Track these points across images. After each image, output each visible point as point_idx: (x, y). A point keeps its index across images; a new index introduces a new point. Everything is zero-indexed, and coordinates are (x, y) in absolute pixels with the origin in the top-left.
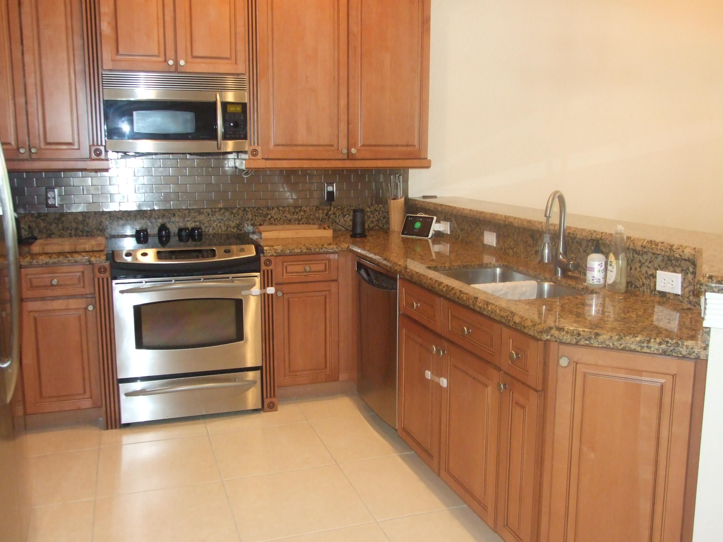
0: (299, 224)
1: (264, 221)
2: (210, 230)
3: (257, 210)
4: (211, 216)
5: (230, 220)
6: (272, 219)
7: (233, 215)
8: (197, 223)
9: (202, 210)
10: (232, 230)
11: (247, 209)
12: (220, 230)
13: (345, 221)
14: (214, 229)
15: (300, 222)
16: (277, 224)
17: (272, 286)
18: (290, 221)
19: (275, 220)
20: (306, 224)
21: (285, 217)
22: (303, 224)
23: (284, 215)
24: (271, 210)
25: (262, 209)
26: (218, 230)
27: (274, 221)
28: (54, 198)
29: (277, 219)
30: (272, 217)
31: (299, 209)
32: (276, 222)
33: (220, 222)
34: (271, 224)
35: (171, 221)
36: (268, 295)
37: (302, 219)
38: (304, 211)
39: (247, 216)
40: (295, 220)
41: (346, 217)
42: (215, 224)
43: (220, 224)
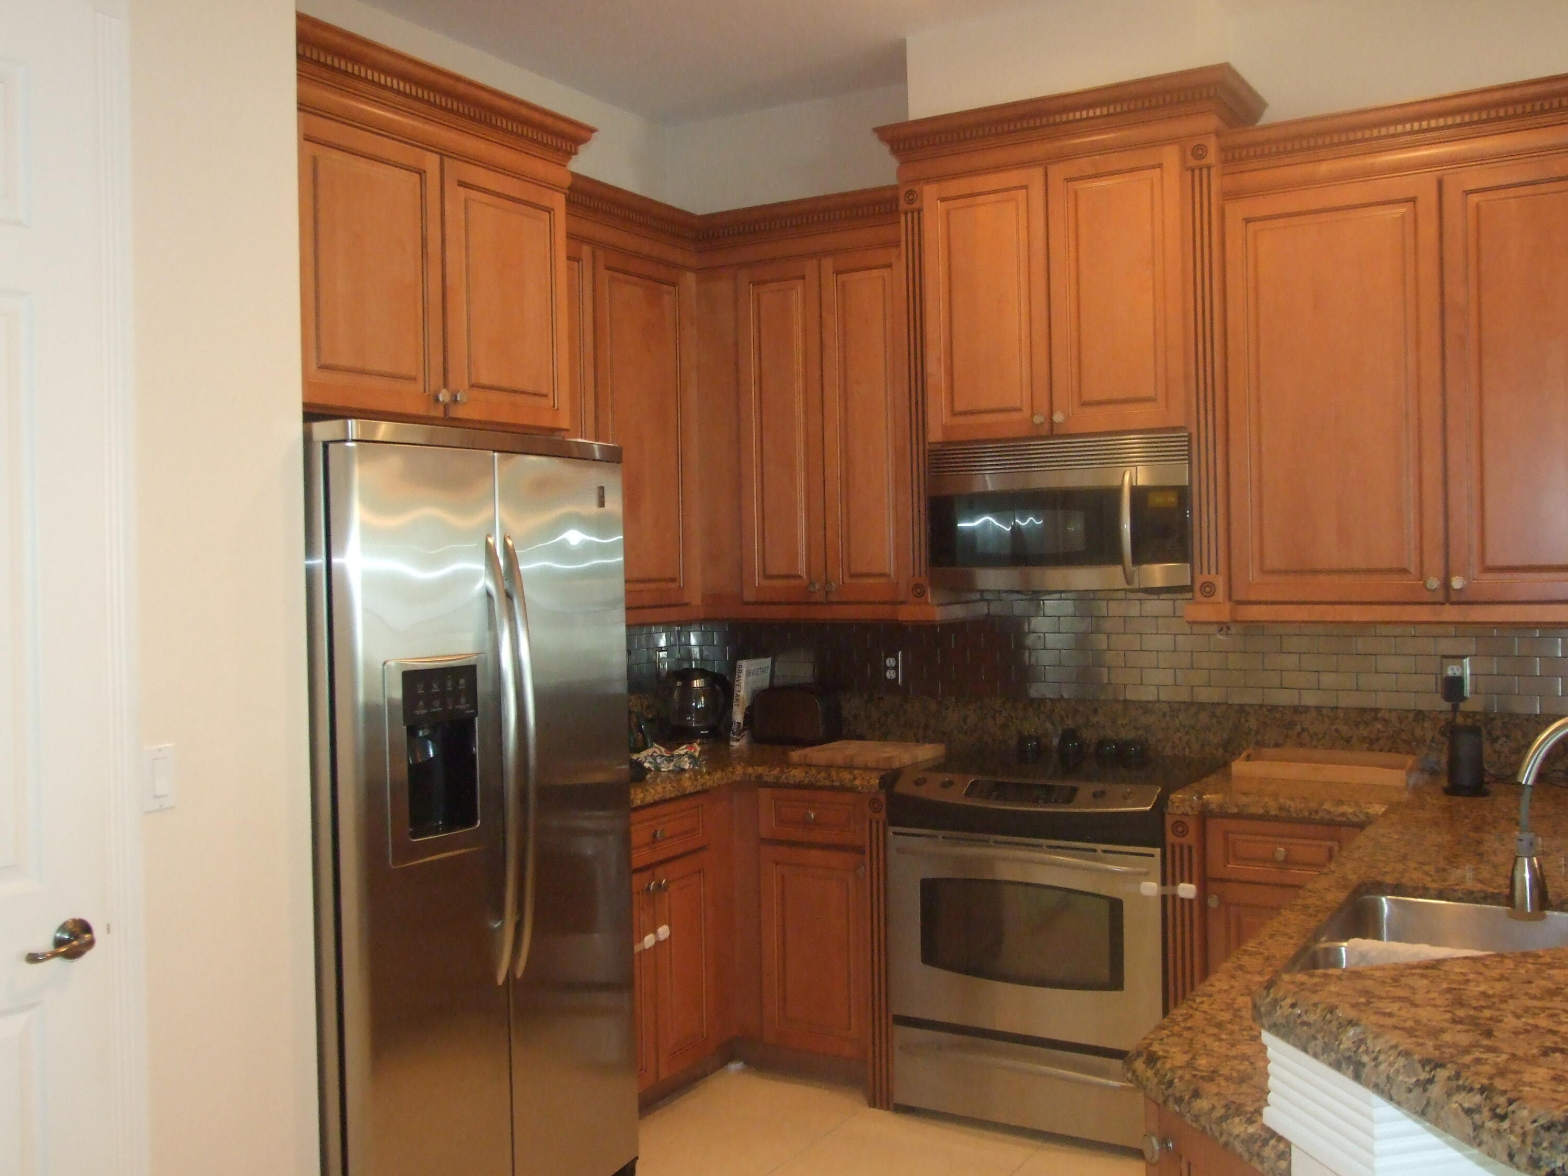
0: (1370, 750)
1: (1286, 737)
2: (1168, 749)
3: (1268, 711)
4: (1168, 719)
5: (1210, 731)
6: (1305, 734)
7: (1215, 720)
8: (1140, 732)
9: (1150, 705)
10: (1214, 752)
11: (1247, 709)
12: (1187, 750)
13: (1495, 751)
14: (1174, 747)
15: (1374, 746)
16: (1316, 747)
17: (1191, 882)
18: (1348, 741)
19: (1311, 737)
20: (1390, 751)
21: (1337, 731)
22: (1381, 750)
23: (1333, 727)
24: (1301, 713)
25: (1281, 709)
26: (1184, 749)
27: (1308, 738)
28: (896, 668)
29: (1316, 734)
30: (1303, 730)
31: (1373, 714)
32: (1315, 743)
33: (1187, 733)
34: (1302, 745)
35: (1091, 724)
36: (1182, 900)
37: (1378, 739)
38: (1385, 720)
39: (1246, 725)
40: (1363, 739)
41: (1500, 742)
42: (1178, 735)
43: (1188, 737)
